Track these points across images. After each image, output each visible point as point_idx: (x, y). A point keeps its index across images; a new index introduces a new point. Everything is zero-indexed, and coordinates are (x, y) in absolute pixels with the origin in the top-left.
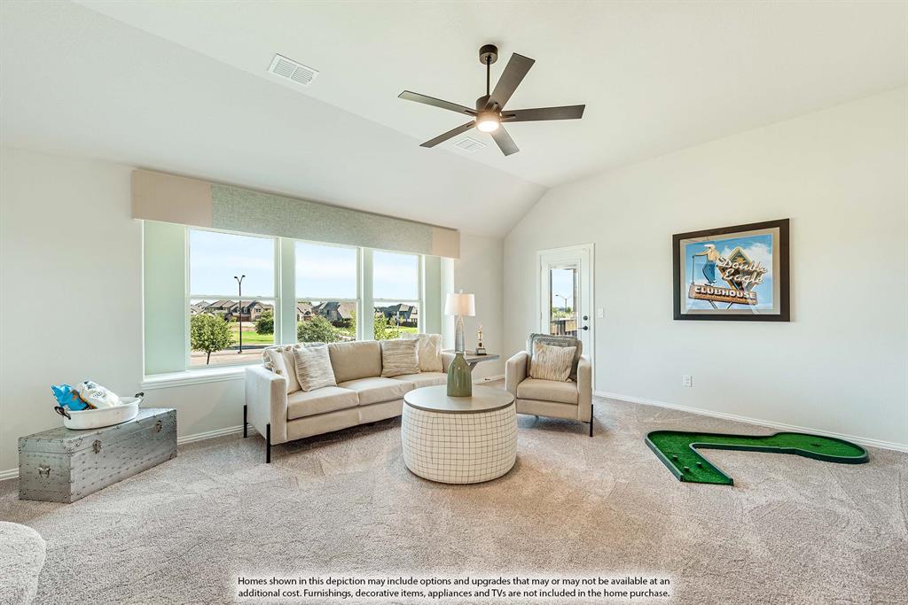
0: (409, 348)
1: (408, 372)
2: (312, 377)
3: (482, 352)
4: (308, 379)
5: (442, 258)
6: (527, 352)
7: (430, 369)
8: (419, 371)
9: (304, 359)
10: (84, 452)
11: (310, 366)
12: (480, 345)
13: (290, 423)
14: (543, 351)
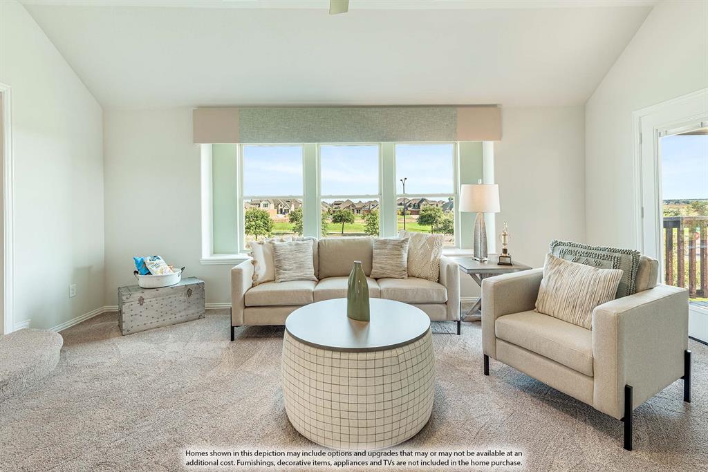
0: (396, 249)
1: (393, 276)
2: (285, 270)
3: (508, 260)
4: (281, 271)
5: (483, 142)
6: (542, 269)
7: (422, 275)
8: (406, 277)
9: (280, 251)
10: (132, 303)
11: (284, 259)
12: (505, 251)
13: (247, 309)
14: (559, 271)
